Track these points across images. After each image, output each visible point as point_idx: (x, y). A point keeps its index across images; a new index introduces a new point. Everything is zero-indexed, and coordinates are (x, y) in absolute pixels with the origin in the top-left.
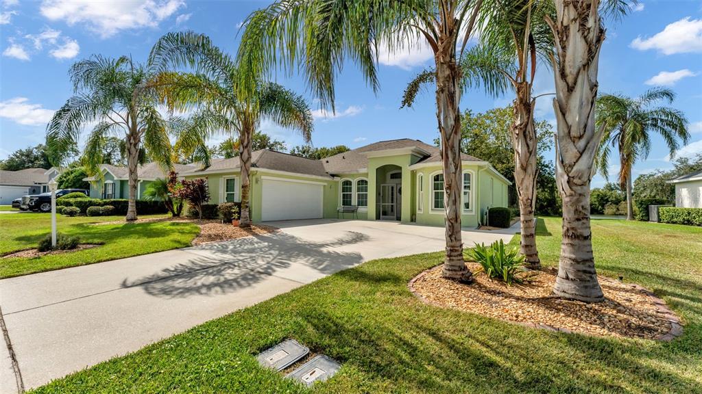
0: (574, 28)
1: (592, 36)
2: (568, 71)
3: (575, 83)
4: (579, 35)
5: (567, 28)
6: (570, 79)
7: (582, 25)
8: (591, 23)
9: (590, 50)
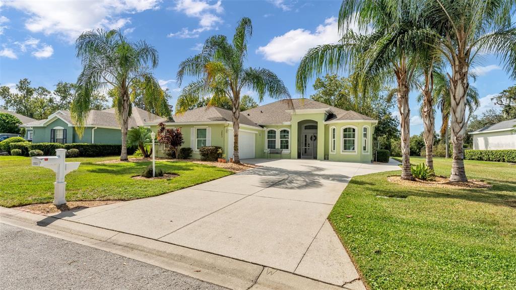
0: (459, 82)
1: (465, 86)
2: (456, 97)
3: (459, 102)
4: (461, 85)
5: (457, 81)
6: (457, 101)
7: (462, 82)
8: (465, 81)
9: (465, 91)
